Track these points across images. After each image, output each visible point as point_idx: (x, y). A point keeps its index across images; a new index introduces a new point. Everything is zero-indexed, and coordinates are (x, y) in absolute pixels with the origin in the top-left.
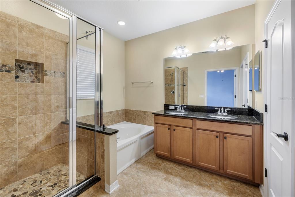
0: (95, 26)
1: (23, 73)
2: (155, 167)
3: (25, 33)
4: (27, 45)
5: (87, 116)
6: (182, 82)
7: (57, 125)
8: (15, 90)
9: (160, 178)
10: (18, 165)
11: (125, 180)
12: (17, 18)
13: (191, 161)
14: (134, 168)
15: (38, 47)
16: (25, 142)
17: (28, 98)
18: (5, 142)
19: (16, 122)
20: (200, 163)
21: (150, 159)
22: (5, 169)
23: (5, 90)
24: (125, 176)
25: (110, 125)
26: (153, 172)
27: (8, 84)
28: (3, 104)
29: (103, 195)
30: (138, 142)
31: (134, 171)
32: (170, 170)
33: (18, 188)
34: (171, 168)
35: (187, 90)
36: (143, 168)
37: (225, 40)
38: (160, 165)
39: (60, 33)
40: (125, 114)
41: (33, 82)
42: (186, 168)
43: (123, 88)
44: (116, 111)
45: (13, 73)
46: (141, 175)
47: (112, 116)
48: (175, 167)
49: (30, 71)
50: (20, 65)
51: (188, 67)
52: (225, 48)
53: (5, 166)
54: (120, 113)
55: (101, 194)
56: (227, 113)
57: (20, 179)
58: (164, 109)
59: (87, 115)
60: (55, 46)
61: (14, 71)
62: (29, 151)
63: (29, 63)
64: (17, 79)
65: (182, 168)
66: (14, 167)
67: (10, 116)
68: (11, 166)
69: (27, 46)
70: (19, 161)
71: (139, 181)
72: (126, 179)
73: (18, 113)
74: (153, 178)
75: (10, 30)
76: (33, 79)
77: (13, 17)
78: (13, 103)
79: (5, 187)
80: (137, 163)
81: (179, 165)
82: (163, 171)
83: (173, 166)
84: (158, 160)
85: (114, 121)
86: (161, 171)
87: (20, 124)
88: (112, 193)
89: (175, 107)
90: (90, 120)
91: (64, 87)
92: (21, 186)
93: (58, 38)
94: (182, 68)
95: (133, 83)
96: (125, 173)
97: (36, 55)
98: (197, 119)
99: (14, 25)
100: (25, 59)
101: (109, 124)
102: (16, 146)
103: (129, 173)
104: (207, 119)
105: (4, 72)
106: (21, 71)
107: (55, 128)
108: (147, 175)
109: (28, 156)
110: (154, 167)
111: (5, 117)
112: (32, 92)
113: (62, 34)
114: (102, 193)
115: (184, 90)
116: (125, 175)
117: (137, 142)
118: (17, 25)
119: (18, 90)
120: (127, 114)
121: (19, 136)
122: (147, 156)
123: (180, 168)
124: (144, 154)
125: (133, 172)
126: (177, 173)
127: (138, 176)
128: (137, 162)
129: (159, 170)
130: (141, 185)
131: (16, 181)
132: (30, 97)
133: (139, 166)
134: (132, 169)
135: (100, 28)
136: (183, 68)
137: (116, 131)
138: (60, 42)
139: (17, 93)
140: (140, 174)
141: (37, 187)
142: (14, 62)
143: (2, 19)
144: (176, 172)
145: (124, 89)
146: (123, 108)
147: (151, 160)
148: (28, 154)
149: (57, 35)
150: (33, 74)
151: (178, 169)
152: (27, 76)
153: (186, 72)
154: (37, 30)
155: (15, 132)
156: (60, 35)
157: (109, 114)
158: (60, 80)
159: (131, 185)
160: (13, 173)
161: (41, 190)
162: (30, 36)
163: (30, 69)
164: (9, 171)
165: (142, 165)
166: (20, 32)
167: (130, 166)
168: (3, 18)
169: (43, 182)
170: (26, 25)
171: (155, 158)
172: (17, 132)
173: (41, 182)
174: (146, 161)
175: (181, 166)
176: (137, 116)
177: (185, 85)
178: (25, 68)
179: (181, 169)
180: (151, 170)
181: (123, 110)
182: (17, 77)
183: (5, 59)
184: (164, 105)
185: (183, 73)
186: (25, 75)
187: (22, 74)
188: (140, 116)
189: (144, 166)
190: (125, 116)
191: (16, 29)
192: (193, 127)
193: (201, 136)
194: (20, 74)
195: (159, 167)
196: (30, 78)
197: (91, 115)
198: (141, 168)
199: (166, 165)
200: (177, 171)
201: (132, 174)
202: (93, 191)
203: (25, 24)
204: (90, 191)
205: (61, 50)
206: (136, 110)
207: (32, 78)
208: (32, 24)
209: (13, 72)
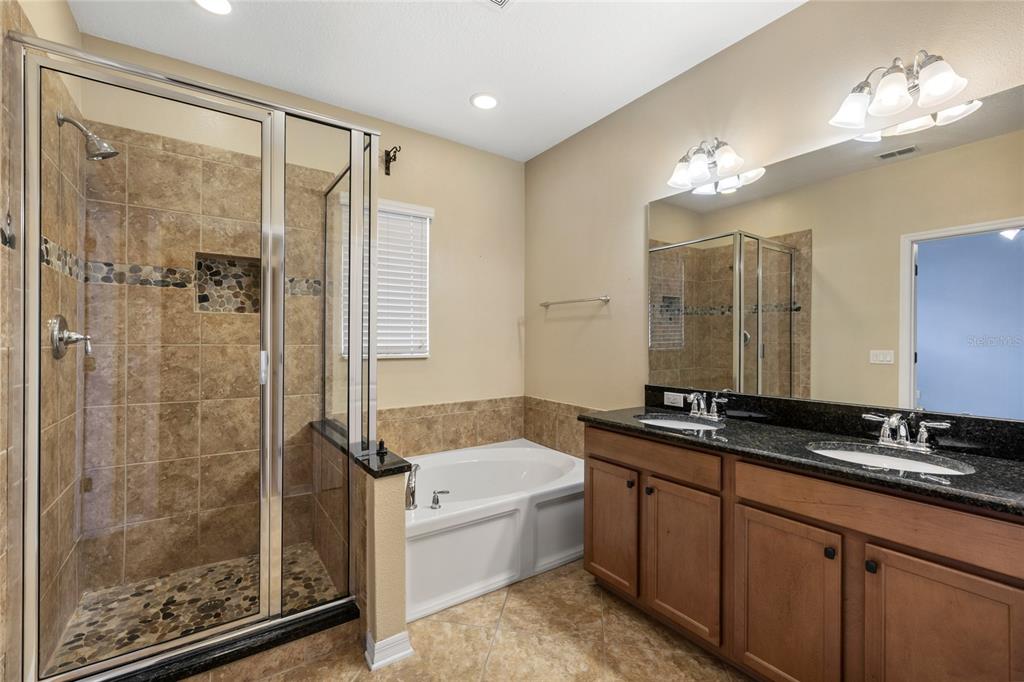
0: (350, 130)
1: (219, 288)
2: (565, 623)
3: (217, 184)
4: (224, 212)
5: (389, 410)
6: (785, 296)
7: (299, 430)
8: (194, 330)
9: (562, 670)
10: (202, 525)
11: (441, 638)
12: (200, 146)
13: (711, 635)
14: (492, 605)
15: (248, 214)
16: (216, 469)
17: (223, 351)
18: (171, 463)
19: (196, 415)
20: (752, 656)
21: (566, 588)
22: (172, 530)
23: (172, 333)
24: (447, 627)
25: (465, 447)
26: (549, 638)
27: (178, 316)
28: (168, 365)
29: (352, 667)
30: (521, 517)
31: (486, 615)
32: (616, 651)
33: (190, 583)
34: (625, 642)
35: (807, 331)
36: (520, 614)
37: (910, 72)
38: (592, 617)
39: (306, 169)
40: (526, 414)
41: (241, 309)
42: (692, 660)
43: (519, 324)
44: (490, 401)
45: (192, 289)
46: (501, 640)
47: (472, 418)
48: (647, 641)
49: (234, 282)
50: (210, 267)
51: (810, 231)
52: (933, 112)
53: (172, 521)
54: (506, 410)
55: (349, 661)
56: (928, 441)
57: (204, 563)
58: (646, 404)
59: (388, 408)
60: (293, 206)
61: (193, 284)
62: (226, 492)
63: (232, 261)
64: (205, 304)
65: (673, 657)
66: (192, 528)
67: (182, 396)
68: (186, 524)
69: (223, 216)
70: (205, 514)
71: (482, 656)
72: (446, 636)
73: (202, 390)
74: (536, 659)
75: (185, 180)
76: (242, 303)
77: (191, 145)
78: (189, 365)
79: (172, 575)
80: (514, 591)
81: (667, 641)
82: (591, 644)
83: (640, 636)
84: (594, 598)
85: (482, 434)
86: (582, 642)
87: (204, 418)
88: (378, 670)
89: (685, 399)
90: (397, 425)
91: (317, 323)
92: (198, 581)
93: (301, 184)
94: (785, 237)
95: (546, 306)
96: (456, 616)
97: (243, 238)
98: (740, 457)
99: (192, 168)
100: (218, 250)
101: (463, 441)
102: (196, 476)
103: (468, 619)
104: (780, 461)
105: (171, 287)
106: (212, 283)
107: (293, 438)
108: (520, 644)
109: (223, 505)
110: (564, 619)
111: (172, 399)
112: (234, 338)
113: (312, 169)
114: (356, 659)
115: (794, 329)
116: (450, 621)
117: (518, 514)
118: (200, 166)
119: (202, 333)
120: (531, 413)
121: (203, 451)
122: (561, 575)
123: (668, 652)
124: (548, 567)
125: (483, 617)
126: (638, 671)
127: (488, 636)
128: (514, 587)
129: (575, 636)
130: (482, 672)
131: (196, 565)
132: (230, 350)
133: (514, 603)
134: (485, 608)
135: (365, 134)
136: (791, 235)
137: (402, 467)
138: (306, 195)
139: (198, 339)
140: (499, 632)
141: (224, 591)
142: (193, 259)
143: (168, 157)
144: (639, 666)
145: (523, 329)
146: (519, 393)
147: (568, 594)
148: (224, 499)
149: (298, 176)
150: (241, 288)
151: (656, 653)
152: (225, 294)
153: (804, 251)
154: (246, 170)
155: (194, 439)
156: (308, 172)
157: (464, 411)
158: (307, 302)
159: (449, 660)
160: (189, 542)
161: (227, 603)
162: (230, 187)
163: (235, 276)
164: (180, 536)
165: (525, 603)
166: (207, 181)
167: (484, 595)
168: (170, 153)
169: (243, 584)
170: (222, 160)
171: (587, 589)
172: (200, 439)
173: (239, 581)
174: (548, 593)
175: (675, 647)
176: (557, 422)
177: (798, 309)
178: (222, 274)
179: (667, 659)
180: (546, 629)
181: (516, 400)
182: (203, 299)
183: (174, 255)
184: (646, 386)
185: (786, 258)
186: (222, 293)
187: (216, 290)
188: (566, 425)
189: (528, 608)
190: (525, 421)
191: (197, 176)
192: (722, 488)
193: (755, 533)
194: (211, 290)
195: (580, 625)
196: (234, 299)
197: (402, 409)
198: (515, 612)
199: (615, 626)
200: (646, 661)
201: (476, 624)
202: (331, 646)
203: (219, 158)
204: (320, 641)
205: (309, 216)
206: (554, 403)
207: (239, 300)
208: (235, 155)
209: (190, 286)
